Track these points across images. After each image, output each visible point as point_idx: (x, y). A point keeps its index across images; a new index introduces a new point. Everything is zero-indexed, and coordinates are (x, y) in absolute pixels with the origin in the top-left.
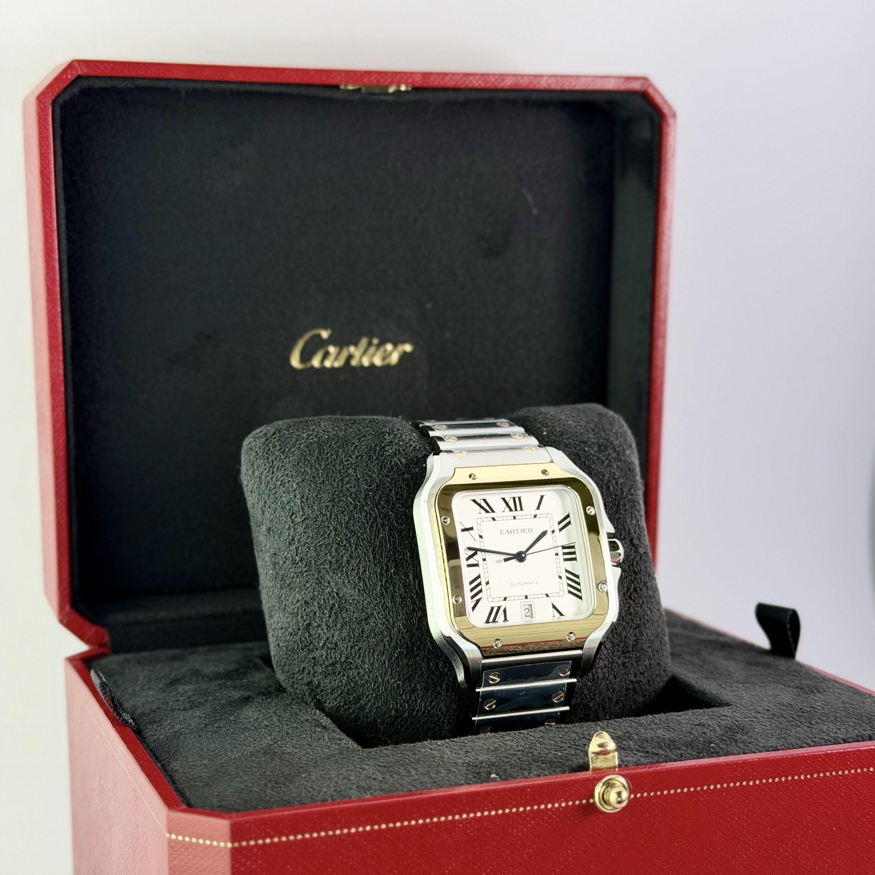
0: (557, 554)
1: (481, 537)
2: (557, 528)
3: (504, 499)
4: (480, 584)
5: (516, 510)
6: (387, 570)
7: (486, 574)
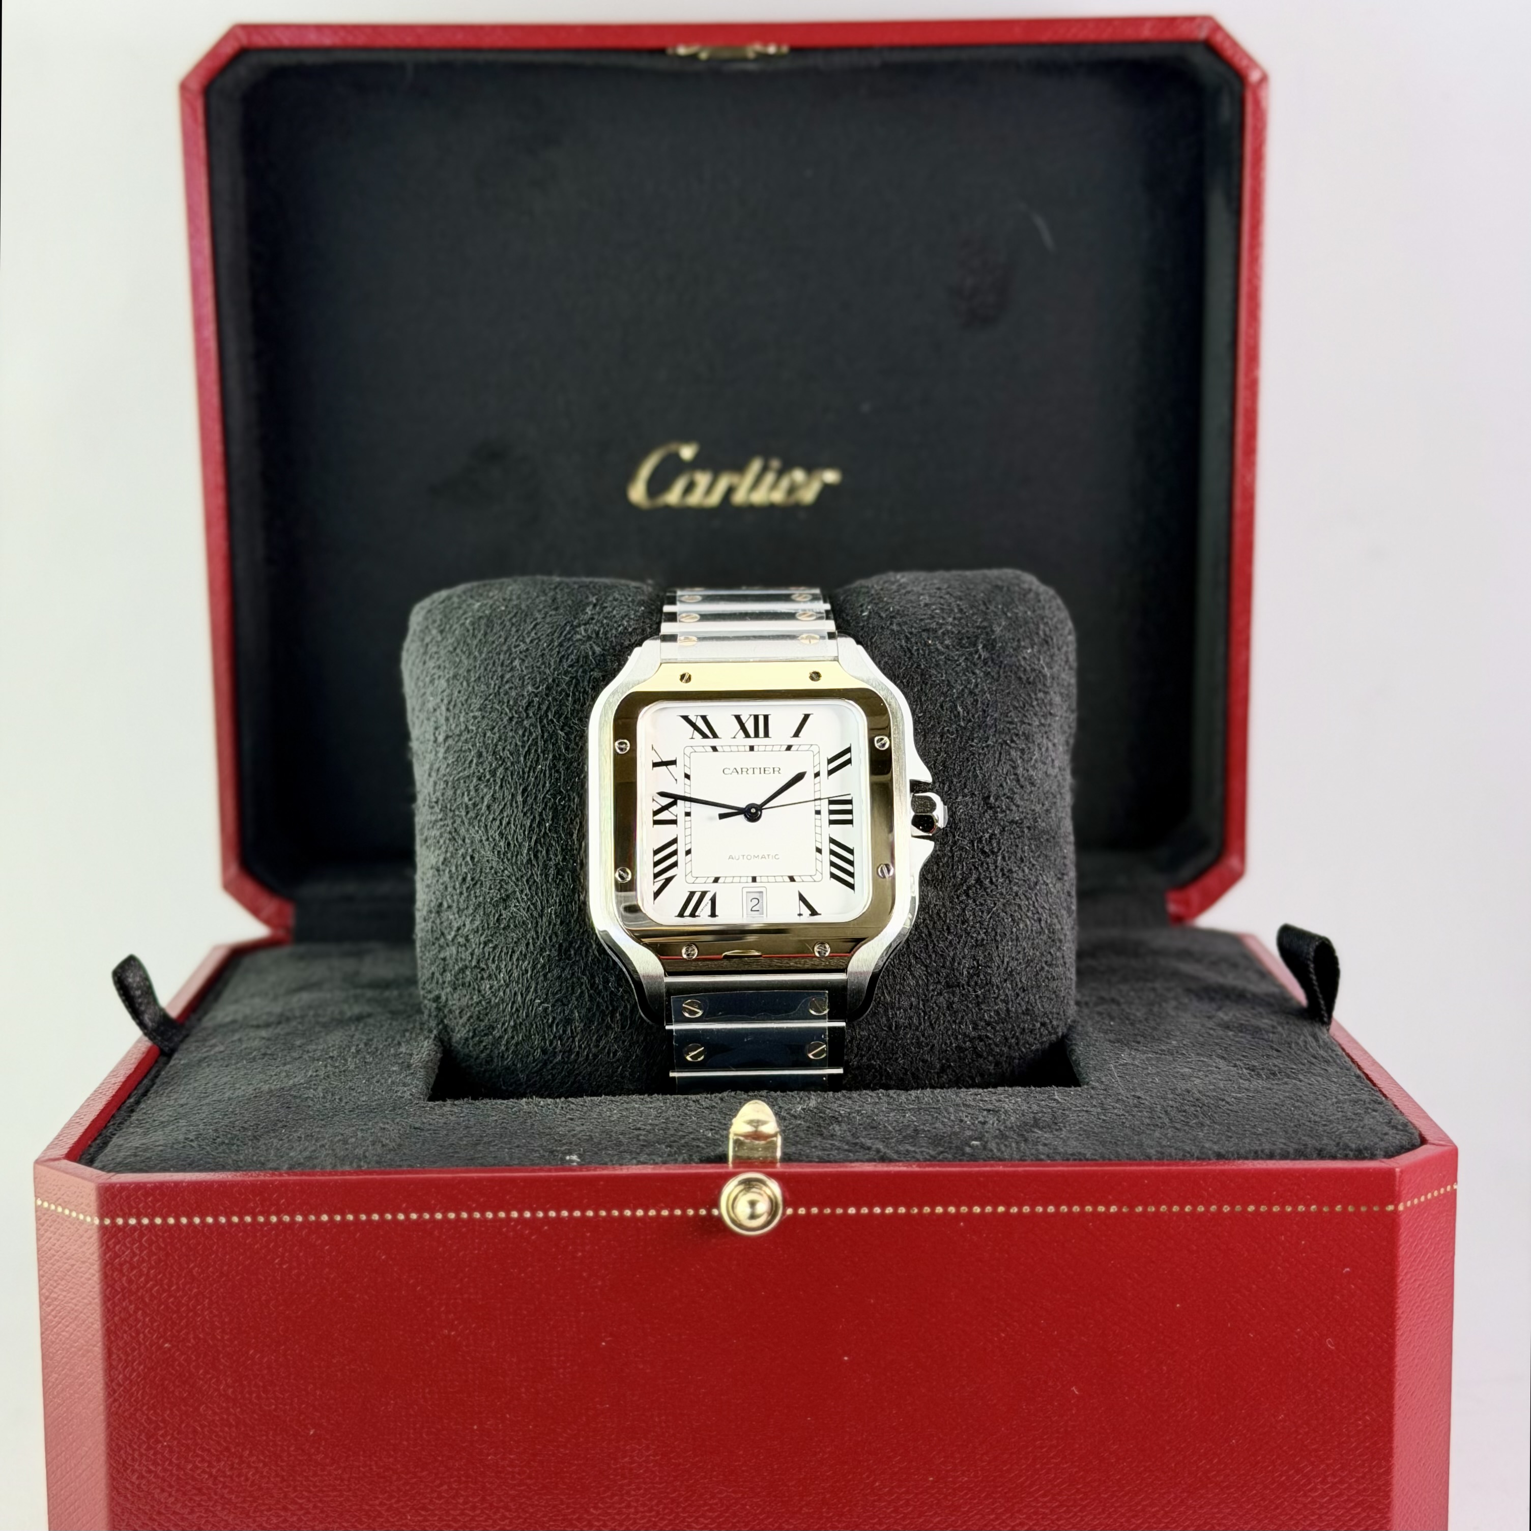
0: (818, 812)
1: (687, 776)
2: (824, 769)
3: (738, 718)
4: (675, 853)
5: (757, 735)
6: (539, 824)
7: (688, 839)
